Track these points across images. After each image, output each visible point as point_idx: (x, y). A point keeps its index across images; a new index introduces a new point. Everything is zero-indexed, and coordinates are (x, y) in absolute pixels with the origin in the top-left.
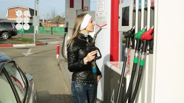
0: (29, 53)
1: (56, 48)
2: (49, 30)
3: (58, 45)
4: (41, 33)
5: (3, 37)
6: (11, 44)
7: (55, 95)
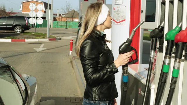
0: (41, 48)
1: (69, 43)
2: (64, 24)
3: (72, 41)
4: (55, 27)
5: (16, 31)
6: (23, 39)
7: (66, 98)
